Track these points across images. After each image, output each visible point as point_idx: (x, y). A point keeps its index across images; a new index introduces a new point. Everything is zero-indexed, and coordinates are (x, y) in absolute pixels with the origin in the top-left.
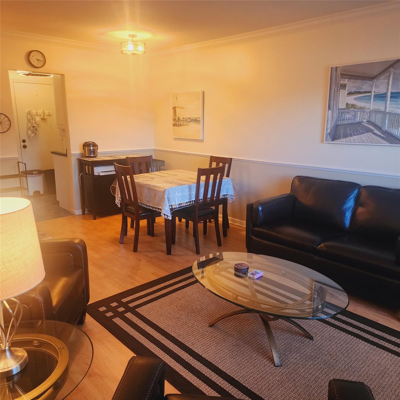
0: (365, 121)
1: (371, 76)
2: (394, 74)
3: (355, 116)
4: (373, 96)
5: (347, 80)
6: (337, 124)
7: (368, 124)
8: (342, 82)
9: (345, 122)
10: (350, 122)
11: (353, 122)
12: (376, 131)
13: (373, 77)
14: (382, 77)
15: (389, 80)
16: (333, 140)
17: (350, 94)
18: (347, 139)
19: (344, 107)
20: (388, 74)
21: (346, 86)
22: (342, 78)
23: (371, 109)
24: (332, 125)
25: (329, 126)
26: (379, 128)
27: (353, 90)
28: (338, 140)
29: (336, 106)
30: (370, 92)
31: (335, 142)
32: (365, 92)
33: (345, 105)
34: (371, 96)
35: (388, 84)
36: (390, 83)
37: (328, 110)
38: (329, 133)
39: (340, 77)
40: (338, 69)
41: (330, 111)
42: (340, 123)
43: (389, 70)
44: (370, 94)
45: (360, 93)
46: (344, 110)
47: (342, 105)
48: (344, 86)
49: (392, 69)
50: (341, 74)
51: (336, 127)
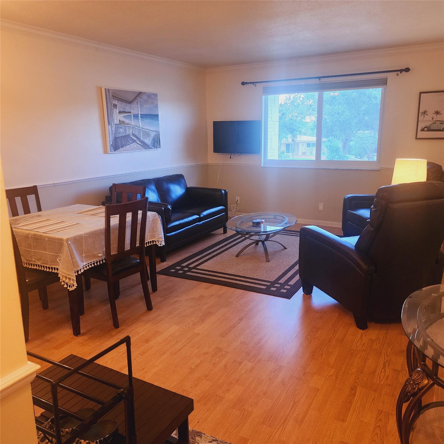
0: (131, 134)
1: (129, 101)
2: (140, 101)
3: (125, 130)
4: (132, 115)
5: (117, 101)
6: (116, 137)
7: (133, 136)
8: (114, 102)
9: (120, 135)
10: (123, 135)
11: (125, 135)
12: (138, 141)
13: (130, 101)
14: (135, 103)
15: (138, 105)
16: (115, 151)
17: (120, 112)
18: (124, 148)
19: (118, 123)
20: (137, 101)
21: (117, 106)
22: (113, 99)
23: (133, 125)
24: (113, 138)
25: (111, 139)
26: (139, 139)
27: (122, 110)
28: (118, 150)
29: (113, 122)
30: (130, 113)
31: (116, 152)
32: (128, 112)
33: (119, 122)
34: (131, 115)
35: (138, 107)
36: (139, 107)
37: (108, 125)
38: (112, 145)
39: (112, 98)
40: (110, 91)
41: (110, 126)
42: (117, 136)
43: (137, 98)
44: (130, 114)
45: (125, 112)
46: (118, 125)
47: (116, 122)
48: (115, 106)
49: (138, 98)
50: (112, 95)
51: (116, 139)
